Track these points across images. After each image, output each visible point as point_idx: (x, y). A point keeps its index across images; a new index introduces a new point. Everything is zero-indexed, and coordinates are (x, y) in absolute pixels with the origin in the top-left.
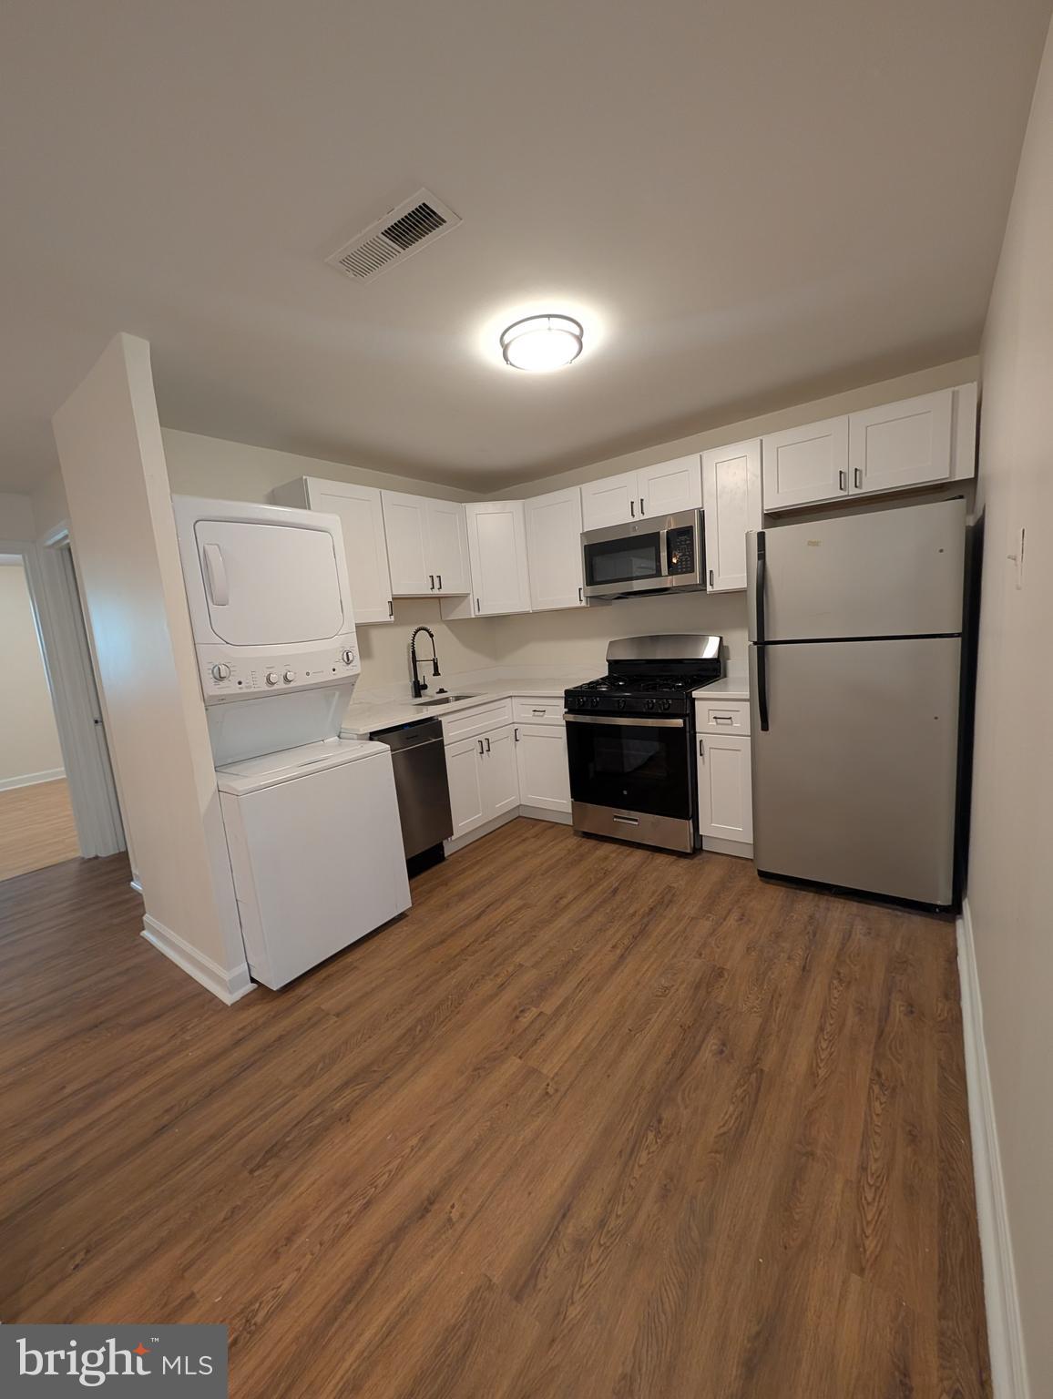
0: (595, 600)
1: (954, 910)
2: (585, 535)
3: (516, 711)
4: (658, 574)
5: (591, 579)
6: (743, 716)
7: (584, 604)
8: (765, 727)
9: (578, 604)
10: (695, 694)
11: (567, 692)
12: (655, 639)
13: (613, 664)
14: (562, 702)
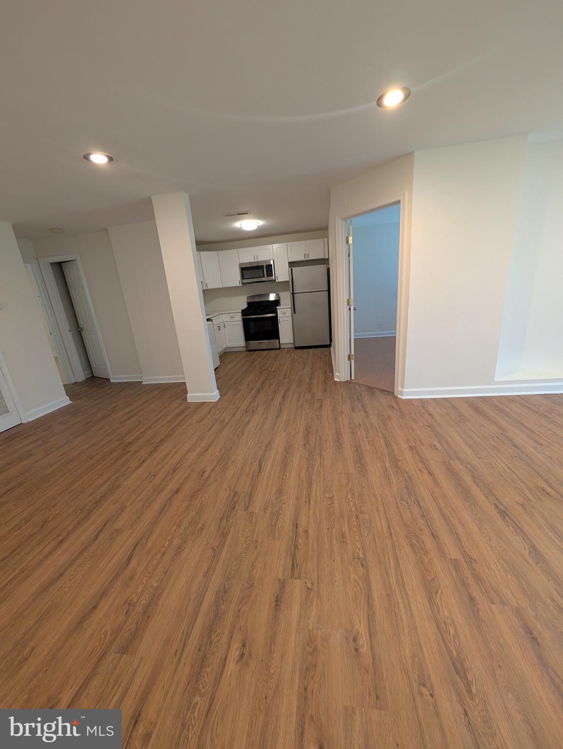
0: (244, 284)
1: (330, 346)
2: (240, 265)
3: (225, 318)
4: (264, 276)
5: (243, 277)
6: (289, 312)
7: (241, 285)
8: (295, 313)
9: (239, 285)
10: (277, 308)
11: (242, 311)
12: (259, 296)
13: (248, 303)
14: (241, 314)
